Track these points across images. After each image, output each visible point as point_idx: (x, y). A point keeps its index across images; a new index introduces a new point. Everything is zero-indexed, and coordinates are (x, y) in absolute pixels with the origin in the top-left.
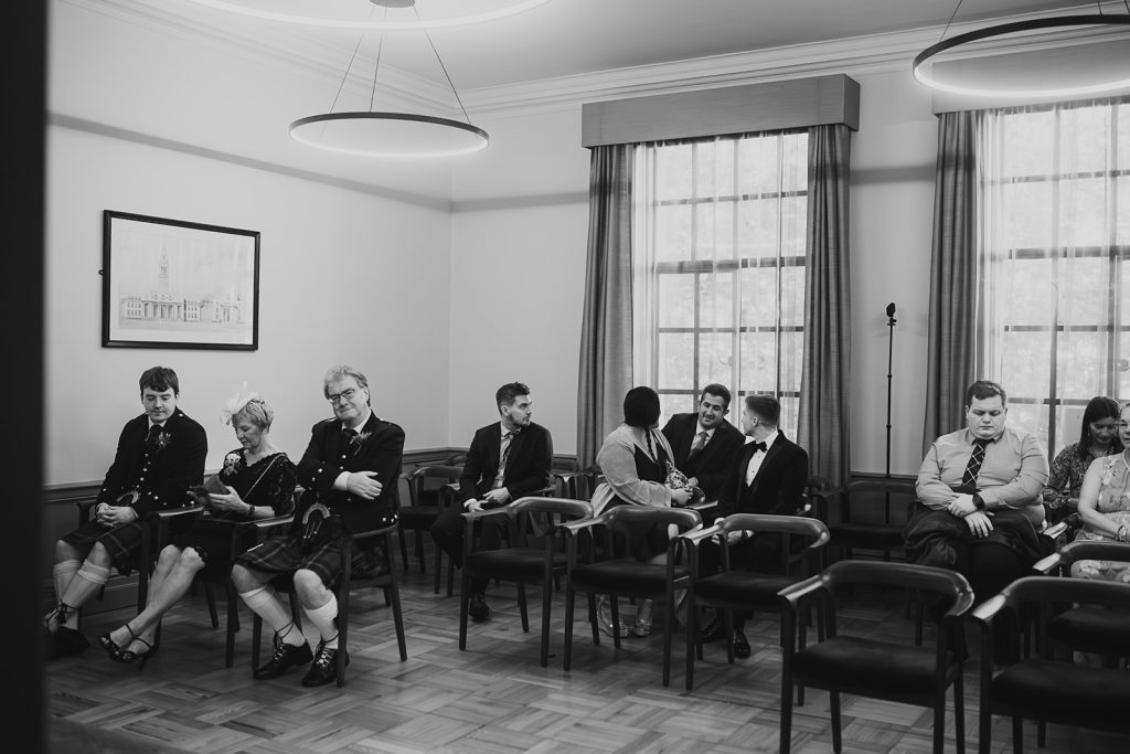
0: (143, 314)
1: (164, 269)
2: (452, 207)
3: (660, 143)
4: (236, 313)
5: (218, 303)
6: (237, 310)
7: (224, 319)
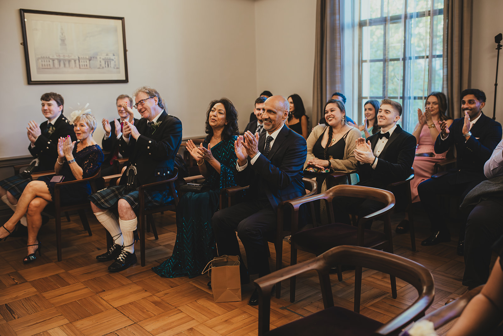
0: (52, 66)
1: (63, 40)
4: (112, 63)
5: (100, 58)
6: (114, 61)
7: (106, 67)
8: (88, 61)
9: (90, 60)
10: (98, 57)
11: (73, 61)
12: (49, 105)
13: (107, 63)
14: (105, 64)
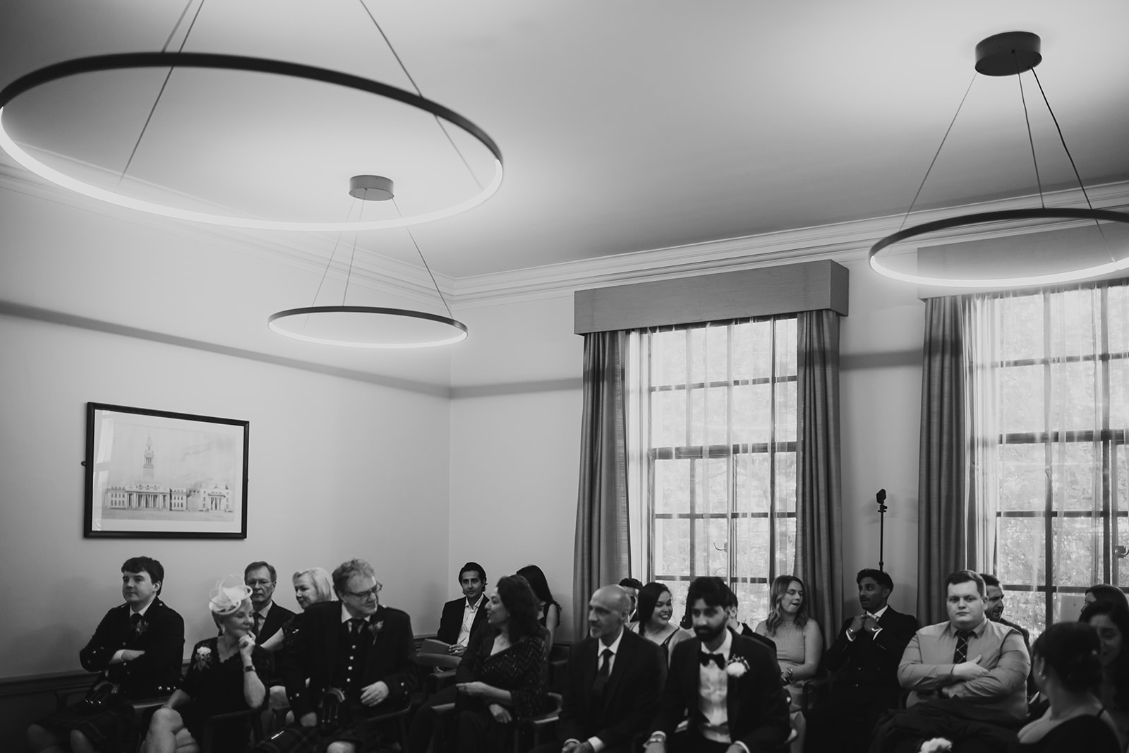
0: (126, 505)
1: (149, 459)
2: (451, 393)
3: (653, 329)
4: (224, 500)
5: (205, 492)
6: (225, 499)
7: (212, 508)
8: (185, 497)
9: (188, 496)
10: (202, 491)
11: (161, 497)
12: (138, 579)
13: (214, 503)
14: (212, 503)
